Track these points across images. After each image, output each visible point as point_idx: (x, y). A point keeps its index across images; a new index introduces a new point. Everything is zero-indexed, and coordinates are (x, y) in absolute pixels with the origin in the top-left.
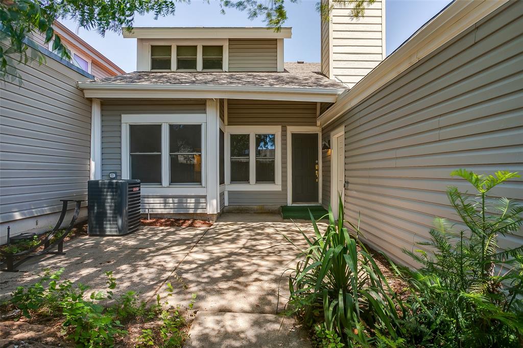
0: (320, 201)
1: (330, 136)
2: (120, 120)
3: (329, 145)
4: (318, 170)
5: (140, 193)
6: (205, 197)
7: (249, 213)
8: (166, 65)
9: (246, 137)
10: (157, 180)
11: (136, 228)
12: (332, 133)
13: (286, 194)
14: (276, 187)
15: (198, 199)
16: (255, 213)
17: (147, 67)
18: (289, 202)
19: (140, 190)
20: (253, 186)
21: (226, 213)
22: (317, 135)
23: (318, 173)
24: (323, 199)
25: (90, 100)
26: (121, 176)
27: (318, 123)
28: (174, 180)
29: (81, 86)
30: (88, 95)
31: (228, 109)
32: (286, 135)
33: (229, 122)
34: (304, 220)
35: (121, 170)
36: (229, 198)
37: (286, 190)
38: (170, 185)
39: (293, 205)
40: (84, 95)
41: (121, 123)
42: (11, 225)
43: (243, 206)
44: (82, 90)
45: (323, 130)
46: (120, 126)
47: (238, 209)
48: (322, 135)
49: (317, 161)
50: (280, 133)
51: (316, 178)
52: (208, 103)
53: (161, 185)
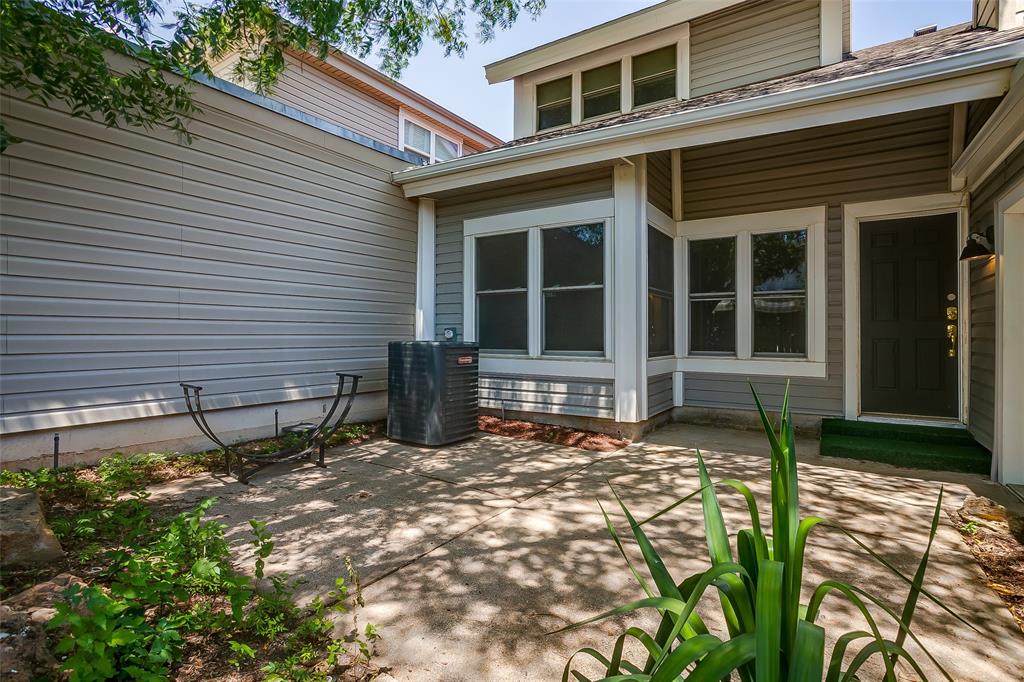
0: (964, 415)
1: (992, 211)
2: (462, 232)
3: (991, 240)
4: (955, 322)
5: (477, 367)
6: (610, 383)
7: (730, 427)
8: (561, 115)
9: (728, 245)
10: (520, 344)
11: (468, 436)
12: (1002, 201)
13: (842, 389)
14: (812, 366)
15: (598, 386)
16: (748, 429)
17: (531, 129)
18: (852, 409)
19: (477, 361)
20: (743, 363)
21: (679, 422)
22: (954, 216)
23: (956, 333)
24: (972, 410)
25: (415, 201)
26: (462, 335)
27: (957, 181)
28: (551, 344)
29: (398, 179)
30: (410, 192)
31: (684, 182)
32: (840, 230)
33: (685, 213)
34: (892, 468)
35: (462, 324)
36: (686, 390)
37: (841, 377)
38: (542, 353)
39: (863, 419)
40: (403, 193)
41: (463, 237)
42: (281, 410)
43: (718, 411)
44: (399, 186)
45: (972, 199)
46: (462, 243)
47: (706, 417)
48: (971, 215)
49: (951, 297)
50: (823, 225)
51: (947, 344)
52: (616, 173)
53: (527, 353)
